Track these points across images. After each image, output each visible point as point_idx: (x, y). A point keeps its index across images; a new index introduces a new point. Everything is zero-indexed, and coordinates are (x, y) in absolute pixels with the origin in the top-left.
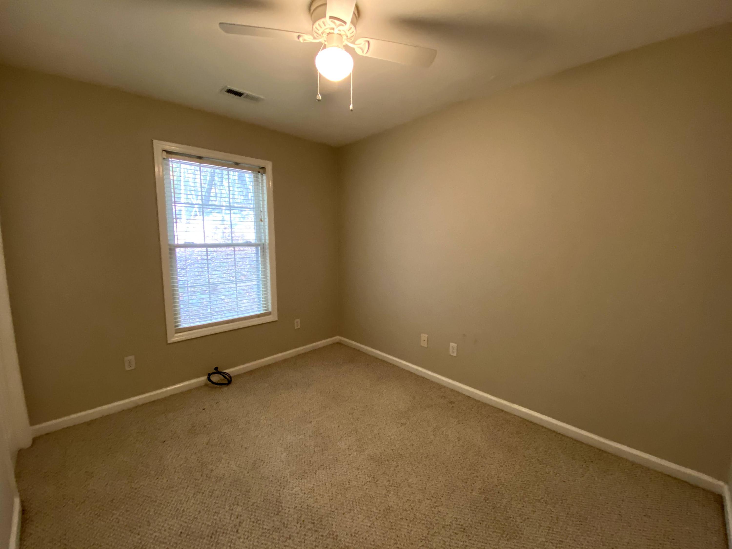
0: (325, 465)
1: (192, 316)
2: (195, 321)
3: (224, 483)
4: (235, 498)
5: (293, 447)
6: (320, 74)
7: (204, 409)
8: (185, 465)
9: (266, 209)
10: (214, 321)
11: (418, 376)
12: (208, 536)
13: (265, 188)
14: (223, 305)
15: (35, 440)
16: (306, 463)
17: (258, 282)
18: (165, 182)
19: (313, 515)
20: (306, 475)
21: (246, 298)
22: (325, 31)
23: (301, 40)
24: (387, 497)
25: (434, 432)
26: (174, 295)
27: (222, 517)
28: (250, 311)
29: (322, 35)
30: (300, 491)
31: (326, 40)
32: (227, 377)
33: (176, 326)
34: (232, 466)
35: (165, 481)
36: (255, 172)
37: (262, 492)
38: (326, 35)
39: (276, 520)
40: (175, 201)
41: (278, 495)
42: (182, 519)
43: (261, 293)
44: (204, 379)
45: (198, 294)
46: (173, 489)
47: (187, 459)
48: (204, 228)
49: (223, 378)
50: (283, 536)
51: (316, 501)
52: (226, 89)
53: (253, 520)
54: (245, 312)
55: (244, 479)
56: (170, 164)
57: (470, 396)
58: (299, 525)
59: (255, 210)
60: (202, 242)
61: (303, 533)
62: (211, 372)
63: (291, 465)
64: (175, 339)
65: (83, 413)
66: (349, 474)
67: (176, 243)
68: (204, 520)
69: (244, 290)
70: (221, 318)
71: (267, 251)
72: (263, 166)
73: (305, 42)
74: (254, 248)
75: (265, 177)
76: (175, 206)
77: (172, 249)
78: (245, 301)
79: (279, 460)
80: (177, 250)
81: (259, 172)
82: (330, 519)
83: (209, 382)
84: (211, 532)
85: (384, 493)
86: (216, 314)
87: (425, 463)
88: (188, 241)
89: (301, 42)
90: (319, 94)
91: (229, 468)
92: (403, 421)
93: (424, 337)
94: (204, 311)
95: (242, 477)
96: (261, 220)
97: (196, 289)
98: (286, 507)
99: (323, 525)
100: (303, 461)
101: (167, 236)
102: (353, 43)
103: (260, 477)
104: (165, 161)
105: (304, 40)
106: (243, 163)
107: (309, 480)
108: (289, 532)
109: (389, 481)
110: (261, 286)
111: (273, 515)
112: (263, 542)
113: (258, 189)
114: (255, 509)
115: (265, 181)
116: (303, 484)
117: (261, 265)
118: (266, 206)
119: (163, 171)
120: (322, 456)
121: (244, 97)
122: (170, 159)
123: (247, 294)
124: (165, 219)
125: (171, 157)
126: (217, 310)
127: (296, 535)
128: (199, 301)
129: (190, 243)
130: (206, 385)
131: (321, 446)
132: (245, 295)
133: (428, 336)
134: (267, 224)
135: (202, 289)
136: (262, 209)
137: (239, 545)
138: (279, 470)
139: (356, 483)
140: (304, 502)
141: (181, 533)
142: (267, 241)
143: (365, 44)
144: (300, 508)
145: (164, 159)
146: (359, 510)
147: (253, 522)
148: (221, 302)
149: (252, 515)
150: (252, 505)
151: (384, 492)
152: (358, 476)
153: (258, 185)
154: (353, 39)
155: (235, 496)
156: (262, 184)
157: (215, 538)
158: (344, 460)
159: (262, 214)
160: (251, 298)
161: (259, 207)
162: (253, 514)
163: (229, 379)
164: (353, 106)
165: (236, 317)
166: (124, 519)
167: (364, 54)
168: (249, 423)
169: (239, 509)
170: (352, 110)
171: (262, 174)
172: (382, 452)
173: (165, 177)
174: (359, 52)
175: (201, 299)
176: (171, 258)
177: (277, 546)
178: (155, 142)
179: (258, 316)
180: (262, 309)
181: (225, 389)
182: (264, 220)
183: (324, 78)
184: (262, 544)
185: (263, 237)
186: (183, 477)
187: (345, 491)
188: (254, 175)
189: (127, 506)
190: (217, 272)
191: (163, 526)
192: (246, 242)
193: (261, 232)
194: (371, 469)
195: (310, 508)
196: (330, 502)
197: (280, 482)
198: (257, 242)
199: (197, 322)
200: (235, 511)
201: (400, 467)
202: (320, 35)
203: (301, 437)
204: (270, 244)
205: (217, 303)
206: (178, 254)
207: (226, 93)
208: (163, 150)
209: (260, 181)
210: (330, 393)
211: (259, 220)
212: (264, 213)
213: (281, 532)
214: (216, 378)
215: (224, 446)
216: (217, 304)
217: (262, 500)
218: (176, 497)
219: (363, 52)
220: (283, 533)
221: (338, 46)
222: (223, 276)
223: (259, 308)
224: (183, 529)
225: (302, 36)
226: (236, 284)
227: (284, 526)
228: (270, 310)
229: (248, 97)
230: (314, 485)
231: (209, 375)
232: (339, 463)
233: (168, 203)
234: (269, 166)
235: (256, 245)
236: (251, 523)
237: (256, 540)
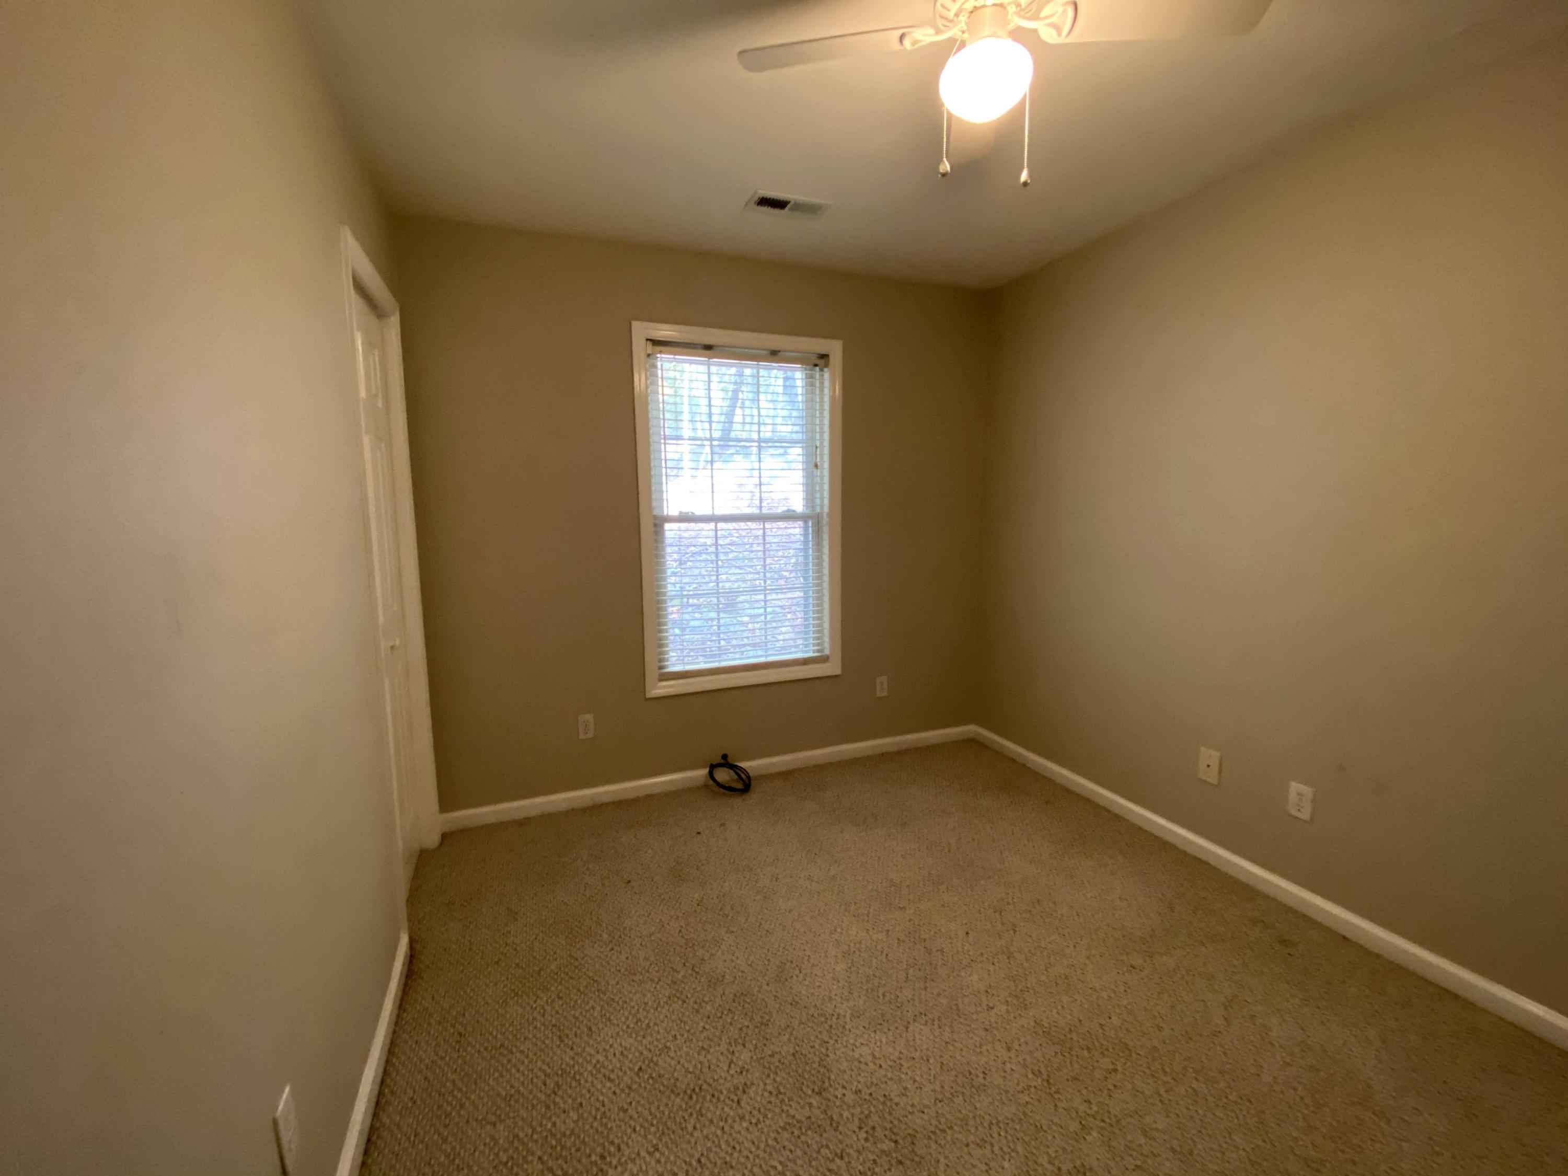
0: (930, 1016)
1: (692, 650)
2: (696, 661)
3: (722, 992)
4: (741, 1029)
5: (862, 955)
6: (949, 113)
7: (699, 833)
8: (659, 935)
9: (826, 443)
10: (724, 664)
11: (1184, 853)
12: (685, 1092)
13: (827, 399)
14: (745, 635)
15: (445, 836)
16: (887, 999)
17: (806, 592)
18: (649, 399)
19: (896, 1122)
20: (885, 1024)
21: (787, 623)
22: (964, 6)
23: (907, 43)
24: (1082, 1141)
25: (1226, 1009)
26: (659, 609)
27: (714, 1061)
28: (793, 650)
29: (955, 19)
30: (870, 1058)
31: (965, 28)
32: (743, 776)
33: (661, 668)
34: (738, 961)
35: (623, 958)
36: (808, 367)
37: (791, 1034)
38: (967, 15)
39: (815, 1103)
40: (664, 435)
41: (824, 1050)
42: (644, 1042)
43: (811, 615)
44: (705, 772)
45: (704, 610)
46: (634, 978)
47: (663, 926)
48: (713, 485)
49: (736, 777)
50: (827, 1147)
51: (904, 1093)
52: (756, 198)
53: (769, 1088)
54: (783, 652)
55: (760, 996)
56: (659, 364)
57: (1348, 935)
58: (863, 1135)
59: (804, 445)
60: (707, 511)
61: (872, 1157)
62: (715, 763)
63: (856, 994)
64: (660, 691)
65: (515, 804)
66: (985, 1053)
67: (665, 513)
68: (681, 1056)
69: (781, 607)
70: (740, 659)
71: (826, 529)
72: (824, 353)
73: (916, 46)
74: (800, 523)
75: (827, 375)
76: (665, 444)
77: (659, 523)
78: (783, 629)
79: (831, 975)
80: (667, 526)
81: (816, 365)
82: (933, 1145)
83: (711, 782)
84: (692, 1086)
85: (1072, 1129)
86: (732, 650)
87: (1195, 1085)
88: (685, 510)
89: (905, 49)
90: (945, 159)
91: (733, 964)
92: (1137, 960)
93: (1208, 757)
94: (713, 643)
95: (757, 989)
96: (816, 466)
97: (701, 600)
98: (839, 1084)
99: (916, 1155)
100: (881, 991)
101: (650, 500)
102: (1035, 17)
103: (790, 999)
104: (650, 361)
105: (915, 42)
106: (785, 351)
107: (891, 1038)
108: (841, 1142)
109: (1088, 1102)
110: (811, 600)
111: (810, 1092)
112: (786, 1143)
113: (813, 400)
114: (777, 1067)
115: (827, 384)
116: (878, 1044)
117: (813, 559)
118: (826, 436)
119: (647, 379)
120: (923, 992)
121: (790, 210)
122: (659, 355)
123: (789, 616)
124: (649, 468)
125: (661, 352)
126: (734, 642)
127: (855, 1154)
128: (706, 624)
129: (688, 513)
130: (706, 786)
131: (922, 969)
132: (784, 618)
133: (1221, 757)
134: (826, 473)
135: (711, 601)
136: (818, 443)
137: (739, 1132)
138: (830, 997)
139: (1001, 1080)
140: (877, 1085)
141: (640, 1069)
142: (826, 509)
143: (1065, 12)
144: (867, 1097)
145: (649, 355)
146: (1005, 1149)
147: (771, 1093)
148: (741, 629)
149: (769, 1076)
150: (772, 1056)
151: (1074, 1126)
152: (1008, 1065)
153: (813, 393)
154: (1034, 9)
155: (739, 1026)
156: (822, 391)
157: (697, 1101)
158: (975, 1017)
159: (818, 453)
160: (795, 623)
161: (813, 439)
162: (772, 1076)
163: (747, 781)
164: (1030, 174)
165: (762, 660)
166: (554, 1013)
167: (1063, 40)
168: (777, 879)
169: (745, 1056)
170: (1025, 184)
171: (822, 370)
172: (1072, 1023)
173: (649, 391)
174: (1048, 35)
175: (709, 619)
176: (656, 541)
177: (814, 1163)
178: (636, 325)
179: (805, 662)
180: (812, 648)
181: (737, 801)
182: (822, 465)
183: (958, 119)
184: (784, 1147)
185: (818, 502)
186: (652, 959)
187: (974, 1090)
188: (806, 374)
189: (560, 988)
190: (737, 571)
191: (611, 1046)
192: (786, 511)
193: (815, 491)
194: (1041, 1059)
195: (888, 1103)
196: (935, 1104)
197: (829, 1022)
198: (807, 512)
199: (699, 663)
200: (738, 1058)
201: (1119, 1076)
202: (951, 21)
203: (880, 936)
204: (830, 515)
205: (736, 629)
206: (667, 534)
207: (756, 206)
208: (647, 340)
209: (818, 384)
210: (949, 851)
211: (812, 466)
212: (822, 451)
213: (825, 1135)
214: (723, 775)
215: (728, 916)
216: (736, 632)
217: (792, 1051)
218: (638, 995)
219: (1059, 34)
220: (828, 1139)
221: (994, 35)
222: (747, 578)
223: (806, 646)
224: (644, 1062)
225: (910, 33)
226: (765, 595)
227: (831, 1124)
228: (827, 652)
229: (800, 207)
230: (901, 1053)
231: (713, 767)
232: (962, 1020)
233: (653, 439)
234: (835, 348)
235: (804, 518)
236: (766, 1094)
237: (772, 1135)
